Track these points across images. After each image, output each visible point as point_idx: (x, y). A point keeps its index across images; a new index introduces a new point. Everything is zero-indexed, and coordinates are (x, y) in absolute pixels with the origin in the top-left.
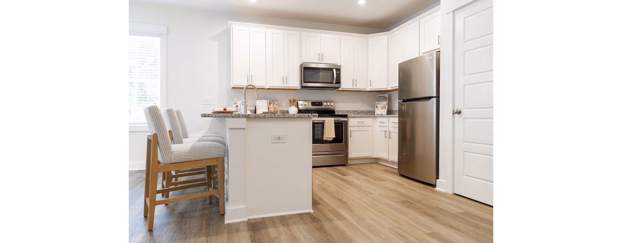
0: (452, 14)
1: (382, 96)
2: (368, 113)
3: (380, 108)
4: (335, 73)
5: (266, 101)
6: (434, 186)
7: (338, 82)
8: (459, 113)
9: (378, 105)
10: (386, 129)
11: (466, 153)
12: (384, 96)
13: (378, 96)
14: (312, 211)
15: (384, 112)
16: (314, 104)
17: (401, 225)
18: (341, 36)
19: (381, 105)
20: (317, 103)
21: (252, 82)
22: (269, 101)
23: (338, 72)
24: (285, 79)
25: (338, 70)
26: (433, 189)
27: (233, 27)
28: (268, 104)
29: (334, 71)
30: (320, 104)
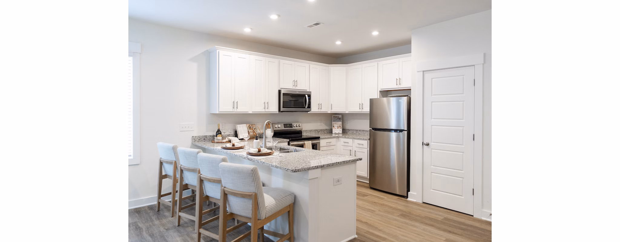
0: (422, 73)
1: (337, 117)
2: (325, 131)
3: (336, 128)
4: (307, 98)
5: (246, 125)
6: (407, 197)
7: (309, 107)
8: (428, 145)
9: (334, 125)
10: (351, 148)
11: (433, 174)
12: (338, 117)
13: (333, 117)
14: (356, 236)
15: (340, 131)
16: (285, 125)
17: (424, 237)
18: (311, 65)
19: (336, 124)
20: (288, 125)
21: (237, 108)
22: (248, 125)
23: (309, 98)
24: (267, 105)
25: (309, 96)
26: (406, 199)
27: (219, 52)
28: (247, 128)
29: (307, 96)
30: (291, 125)
